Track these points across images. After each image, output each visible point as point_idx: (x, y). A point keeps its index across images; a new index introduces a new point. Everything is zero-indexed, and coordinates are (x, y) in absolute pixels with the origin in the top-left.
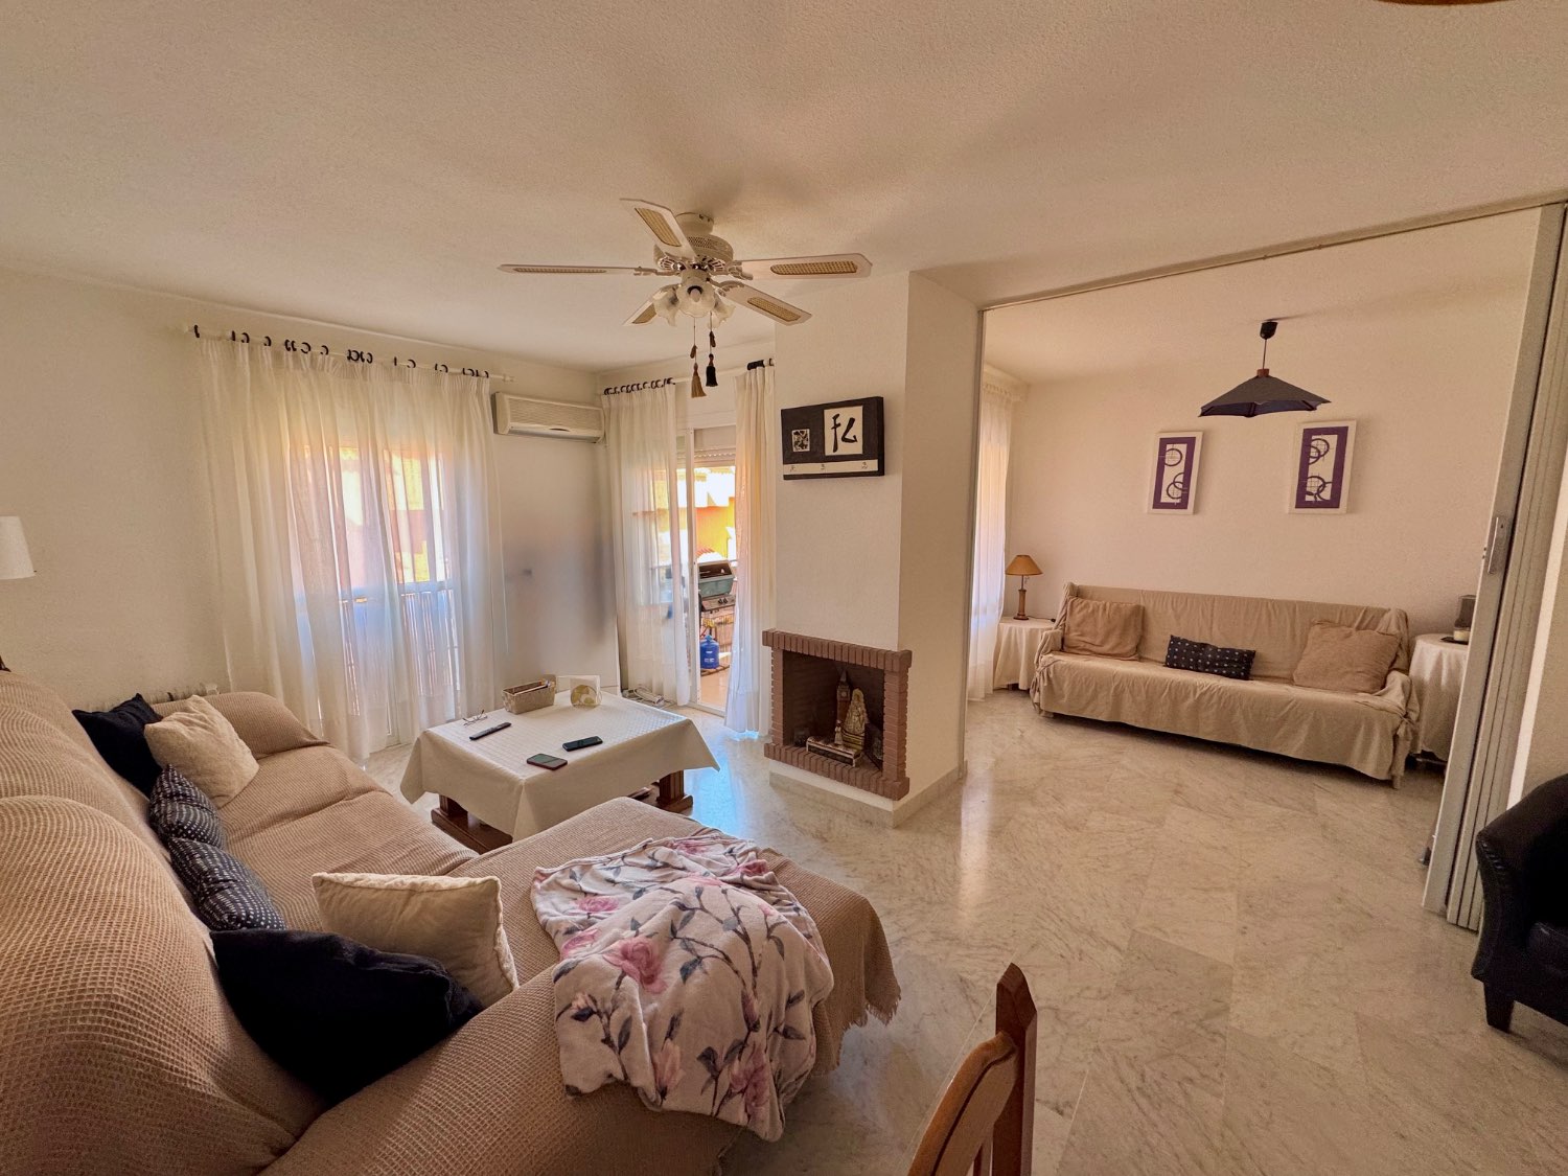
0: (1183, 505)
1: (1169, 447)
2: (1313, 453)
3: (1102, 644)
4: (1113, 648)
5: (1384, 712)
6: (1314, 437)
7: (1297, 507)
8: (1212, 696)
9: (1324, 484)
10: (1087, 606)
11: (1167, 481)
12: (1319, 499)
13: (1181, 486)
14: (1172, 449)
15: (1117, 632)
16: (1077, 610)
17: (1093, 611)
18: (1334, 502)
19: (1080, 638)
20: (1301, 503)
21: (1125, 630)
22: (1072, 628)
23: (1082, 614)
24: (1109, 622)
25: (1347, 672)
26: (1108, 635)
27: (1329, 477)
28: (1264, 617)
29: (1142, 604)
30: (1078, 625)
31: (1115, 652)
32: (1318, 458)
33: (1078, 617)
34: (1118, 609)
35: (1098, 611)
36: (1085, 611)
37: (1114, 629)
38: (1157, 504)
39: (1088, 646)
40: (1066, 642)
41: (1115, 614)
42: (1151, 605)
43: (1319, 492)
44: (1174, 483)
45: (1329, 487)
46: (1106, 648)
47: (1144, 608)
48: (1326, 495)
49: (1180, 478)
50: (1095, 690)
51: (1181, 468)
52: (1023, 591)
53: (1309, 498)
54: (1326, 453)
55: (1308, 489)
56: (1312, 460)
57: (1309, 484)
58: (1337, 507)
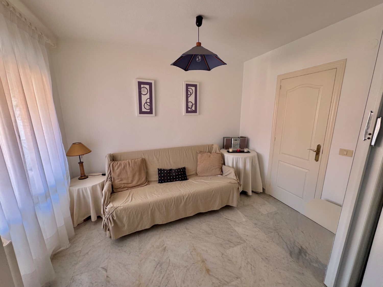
0: (151, 112)
1: (142, 86)
2: (189, 93)
3: (132, 181)
4: (138, 182)
6: (189, 87)
7: (186, 113)
8: (190, 198)
9: (193, 105)
10: (120, 164)
11: (143, 102)
12: (192, 110)
13: (149, 104)
14: (144, 87)
15: (137, 174)
16: (116, 168)
17: (124, 167)
18: (195, 111)
19: (120, 182)
20: (187, 112)
21: (140, 174)
22: (116, 178)
23: (119, 170)
24: (133, 170)
25: (213, 169)
26: (134, 176)
27: (194, 103)
28: (185, 154)
29: (143, 157)
30: (119, 176)
31: (138, 184)
32: (190, 95)
33: (117, 172)
34: (135, 163)
35: (126, 167)
36: (120, 168)
37: (136, 173)
38: (141, 112)
39: (126, 185)
40: (114, 187)
41: (134, 166)
42: (147, 157)
43: (192, 107)
44: (146, 103)
45: (194, 105)
46: (134, 183)
47: (144, 159)
48: (193, 108)
49: (148, 101)
51: (148, 96)
52: (81, 163)
53: (189, 110)
54: (192, 93)
55: (189, 106)
56: (189, 96)
57: (189, 104)
58: (196, 112)
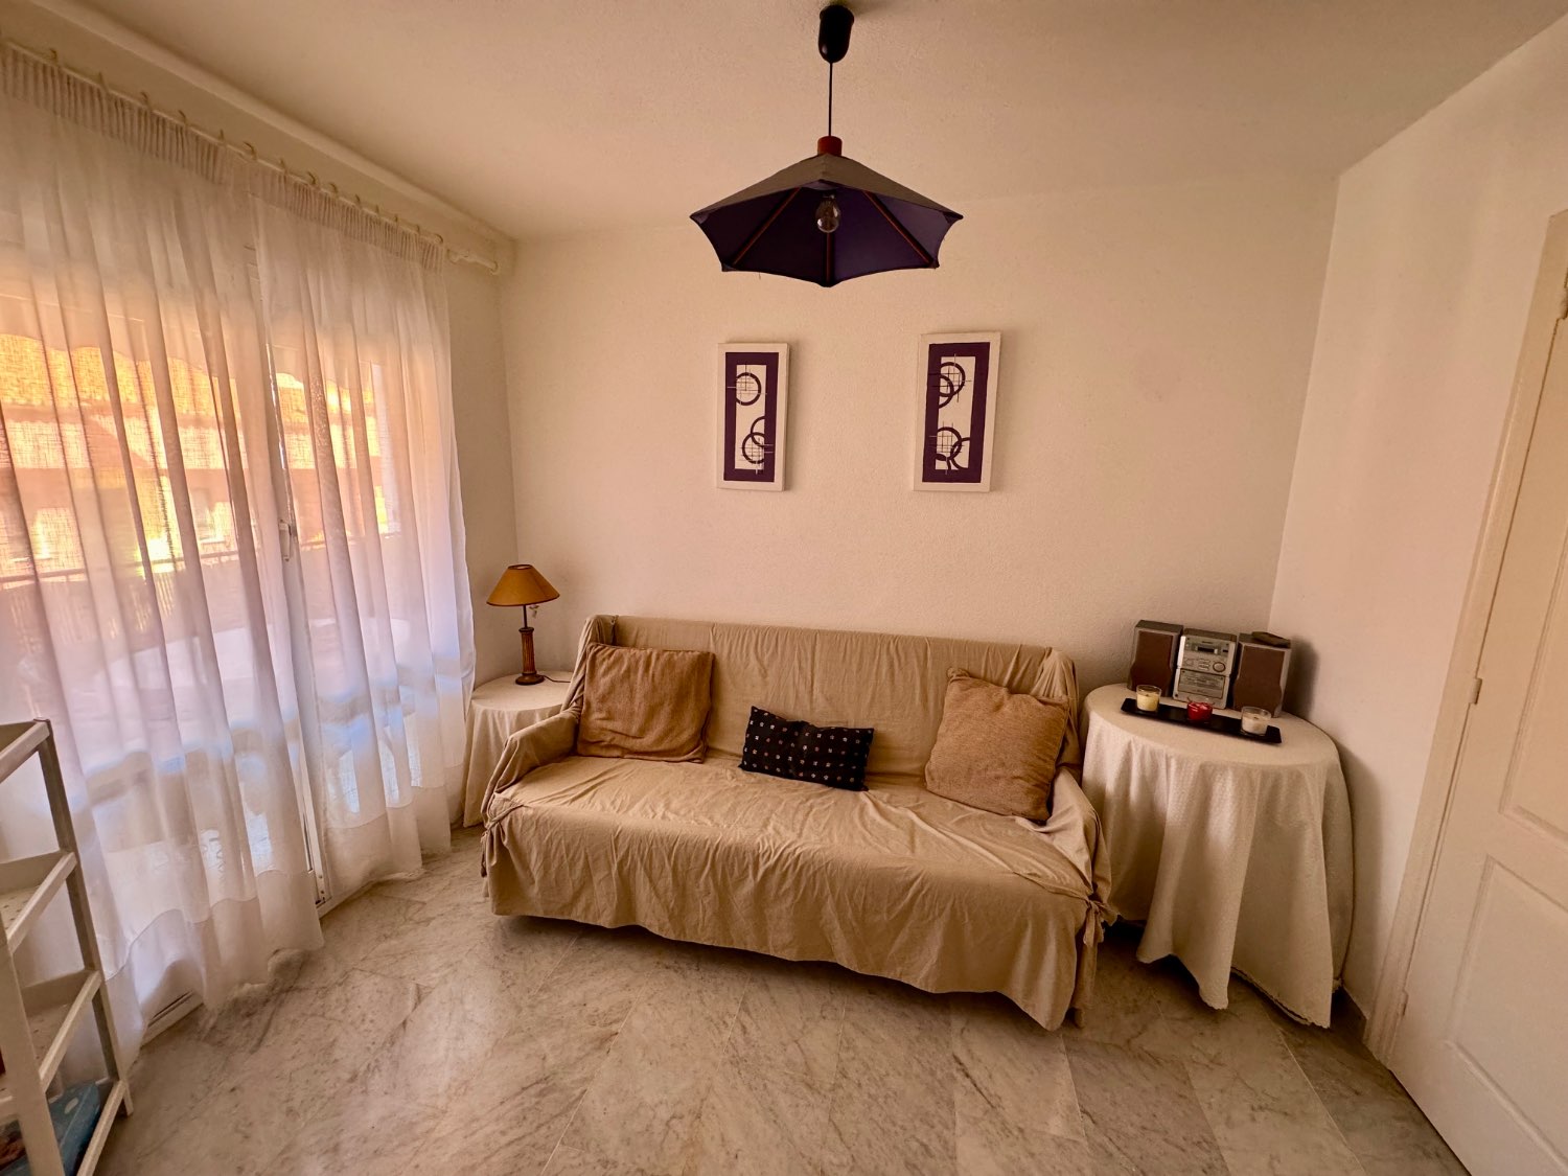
0: (767, 475)
1: (741, 369)
2: (944, 390)
3: (642, 733)
4: (660, 740)
5: (1062, 898)
6: (944, 360)
7: (924, 480)
9: (959, 444)
10: (619, 660)
11: (741, 432)
12: (953, 468)
13: (761, 440)
14: (746, 374)
15: (667, 708)
16: (601, 670)
17: (628, 670)
18: (972, 474)
19: (605, 724)
20: (930, 474)
21: (677, 712)
22: (594, 705)
23: (608, 678)
24: (654, 689)
25: (998, 778)
26: (652, 713)
27: (966, 432)
28: (885, 669)
29: (712, 649)
30: (603, 699)
31: (661, 748)
32: (950, 396)
33: (603, 682)
34: (670, 663)
35: (636, 672)
36: (614, 672)
37: (661, 704)
38: (731, 473)
39: (618, 740)
40: (583, 735)
41: (663, 674)
42: (726, 651)
43: (954, 454)
44: (752, 435)
45: (966, 445)
46: (648, 741)
47: (714, 656)
48: (963, 460)
49: (760, 427)
50: (587, 866)
51: (759, 408)
52: (527, 633)
53: (941, 465)
54: (961, 387)
55: (939, 450)
56: (942, 400)
57: (939, 442)
58: (978, 480)
